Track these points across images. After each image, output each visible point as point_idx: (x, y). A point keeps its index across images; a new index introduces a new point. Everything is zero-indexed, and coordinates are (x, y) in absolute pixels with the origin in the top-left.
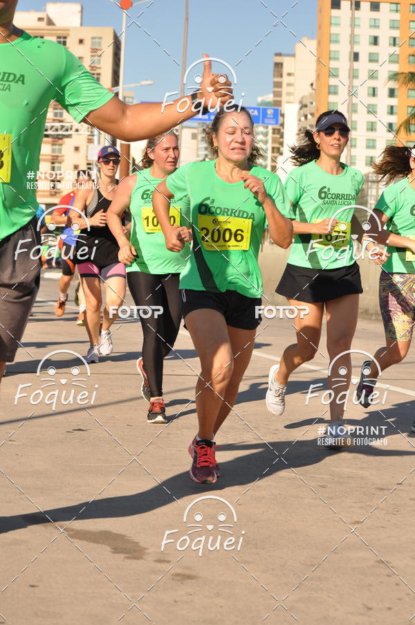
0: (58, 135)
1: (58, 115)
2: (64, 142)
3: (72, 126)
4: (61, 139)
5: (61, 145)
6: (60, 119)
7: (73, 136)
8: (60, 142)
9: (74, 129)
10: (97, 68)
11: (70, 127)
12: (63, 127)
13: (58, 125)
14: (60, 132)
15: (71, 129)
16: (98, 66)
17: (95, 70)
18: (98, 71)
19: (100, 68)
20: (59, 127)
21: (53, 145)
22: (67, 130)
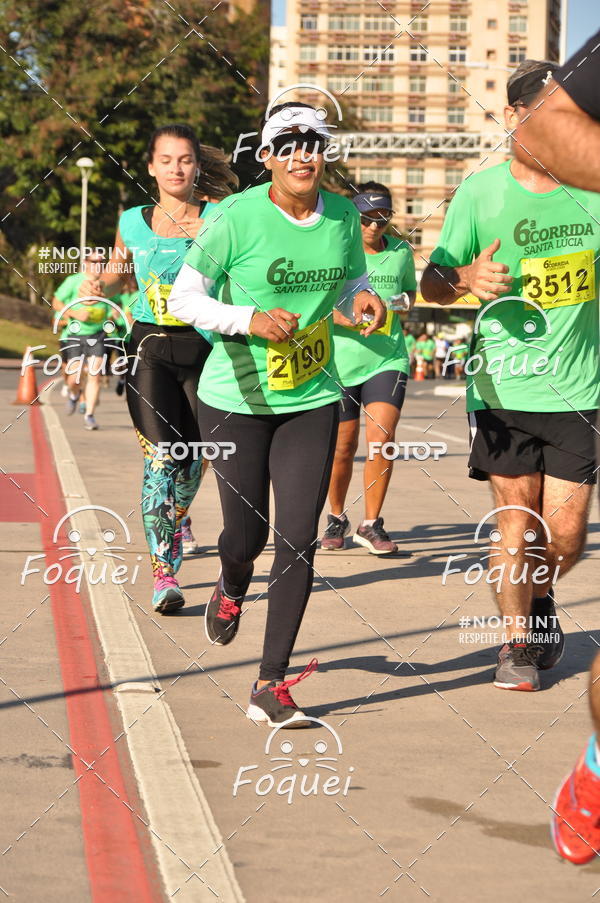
0: (456, 154)
1: (456, 119)
2: (466, 167)
3: (479, 138)
4: (461, 160)
5: (461, 170)
6: (459, 125)
7: (483, 157)
8: (459, 165)
9: (483, 143)
10: (520, 38)
11: (476, 140)
12: (464, 140)
13: (455, 136)
14: (460, 149)
15: (479, 143)
16: (521, 34)
17: (517, 42)
18: (522, 43)
19: (525, 38)
20: (458, 141)
21: (447, 170)
22: (471, 145)
